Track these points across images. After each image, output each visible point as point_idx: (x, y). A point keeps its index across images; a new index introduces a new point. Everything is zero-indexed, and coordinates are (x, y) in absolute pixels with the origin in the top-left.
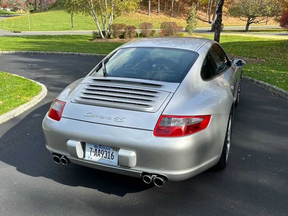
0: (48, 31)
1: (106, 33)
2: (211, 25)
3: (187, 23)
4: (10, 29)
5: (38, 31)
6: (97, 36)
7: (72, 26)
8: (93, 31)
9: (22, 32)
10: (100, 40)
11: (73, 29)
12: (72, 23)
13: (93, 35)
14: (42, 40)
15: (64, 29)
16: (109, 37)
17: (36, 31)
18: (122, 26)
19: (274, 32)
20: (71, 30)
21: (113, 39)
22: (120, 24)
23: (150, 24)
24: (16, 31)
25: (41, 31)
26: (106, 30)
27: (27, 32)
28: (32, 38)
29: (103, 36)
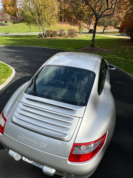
2: (89, 30)
3: (79, 29)
4: (4, 32)
6: (40, 36)
7: (30, 30)
9: (9, 33)
10: (42, 38)
14: (17, 38)
15: (27, 32)
16: (46, 36)
17: (15, 33)
19: (114, 34)
20: (30, 32)
22: (50, 30)
23: (63, 30)
24: (7, 33)
26: (44, 33)
27: (11, 33)
28: (13, 37)
29: (43, 36)
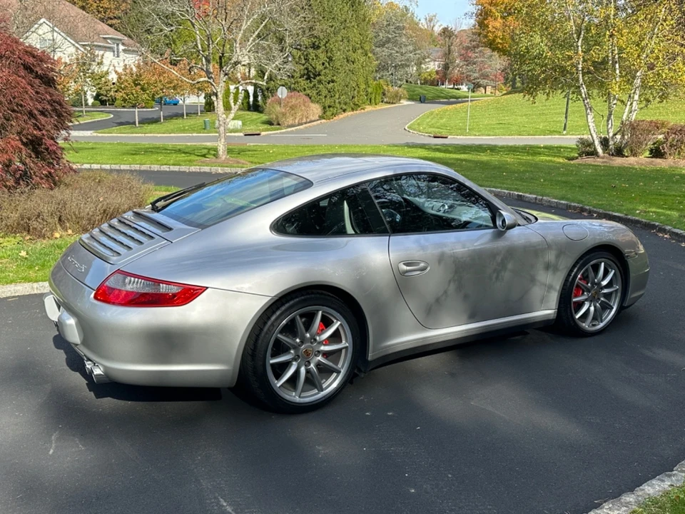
0: (504, 135)
1: (611, 143)
4: (430, 130)
5: (483, 135)
6: (587, 149)
7: (565, 125)
8: (579, 137)
9: (449, 137)
10: (590, 160)
11: (565, 132)
12: (566, 117)
13: (577, 146)
15: (544, 133)
16: (619, 152)
17: (479, 135)
18: (657, 126)
20: (560, 133)
21: (627, 157)
22: (651, 122)
24: (439, 135)
25: (489, 135)
26: (611, 135)
27: (458, 137)
29: (600, 150)
